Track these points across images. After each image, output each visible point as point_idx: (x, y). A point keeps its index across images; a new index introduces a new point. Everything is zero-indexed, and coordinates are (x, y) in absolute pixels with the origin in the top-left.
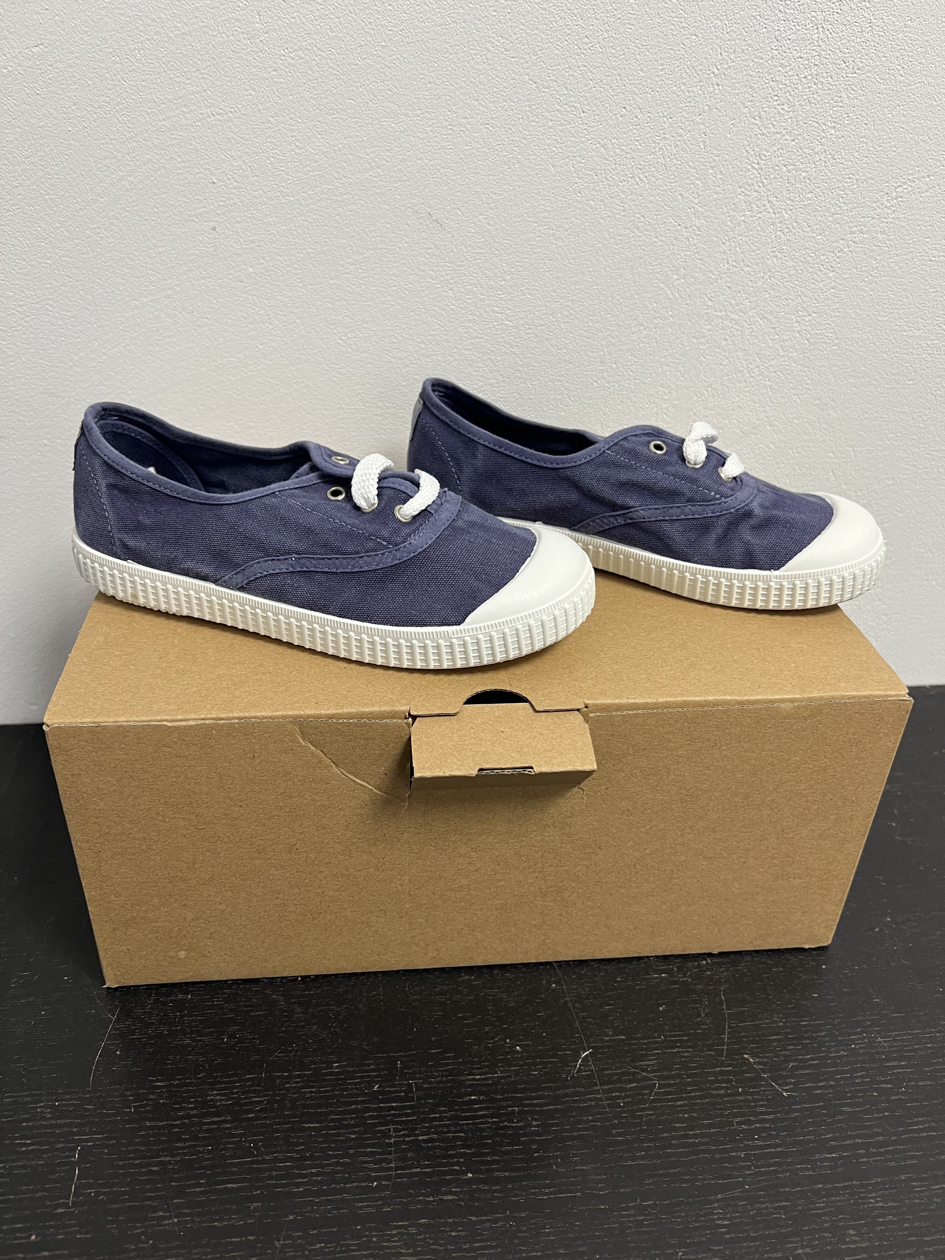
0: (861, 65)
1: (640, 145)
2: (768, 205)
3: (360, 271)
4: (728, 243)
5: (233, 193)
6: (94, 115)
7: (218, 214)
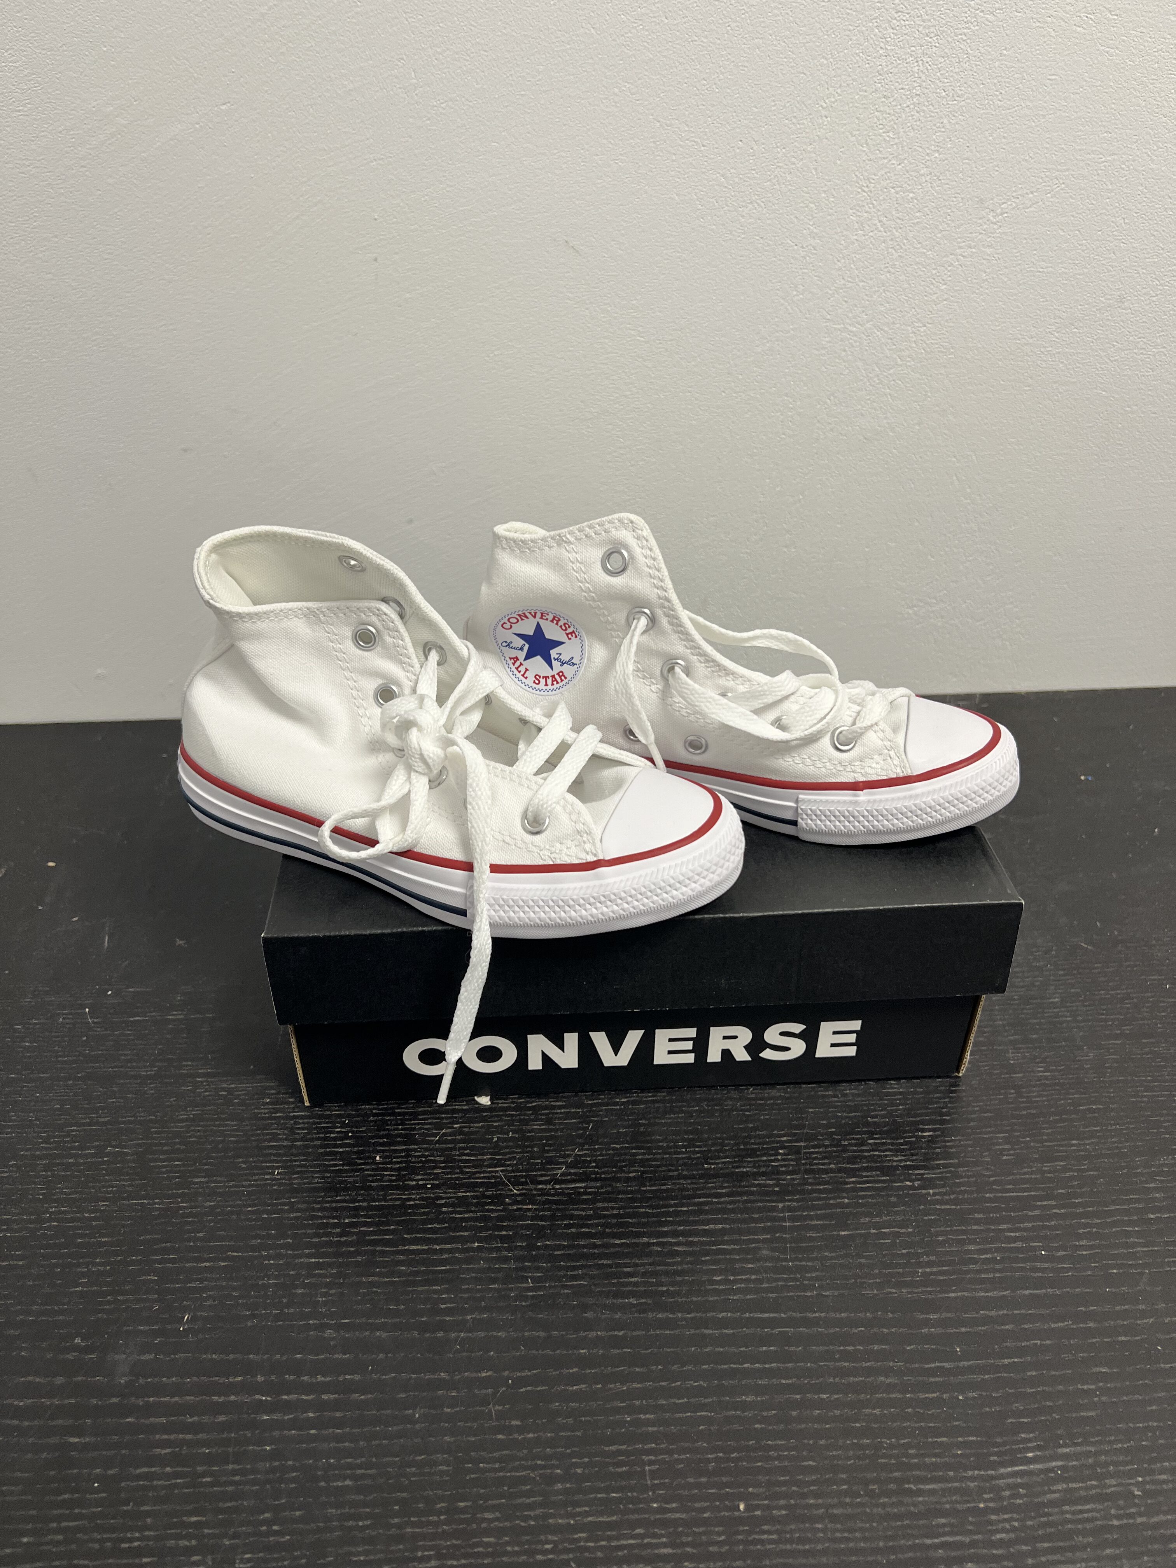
0: (960, 93)
1: (757, 173)
2: (879, 224)
3: (505, 294)
4: (843, 261)
5: (391, 228)
6: (274, 164)
7: (379, 246)
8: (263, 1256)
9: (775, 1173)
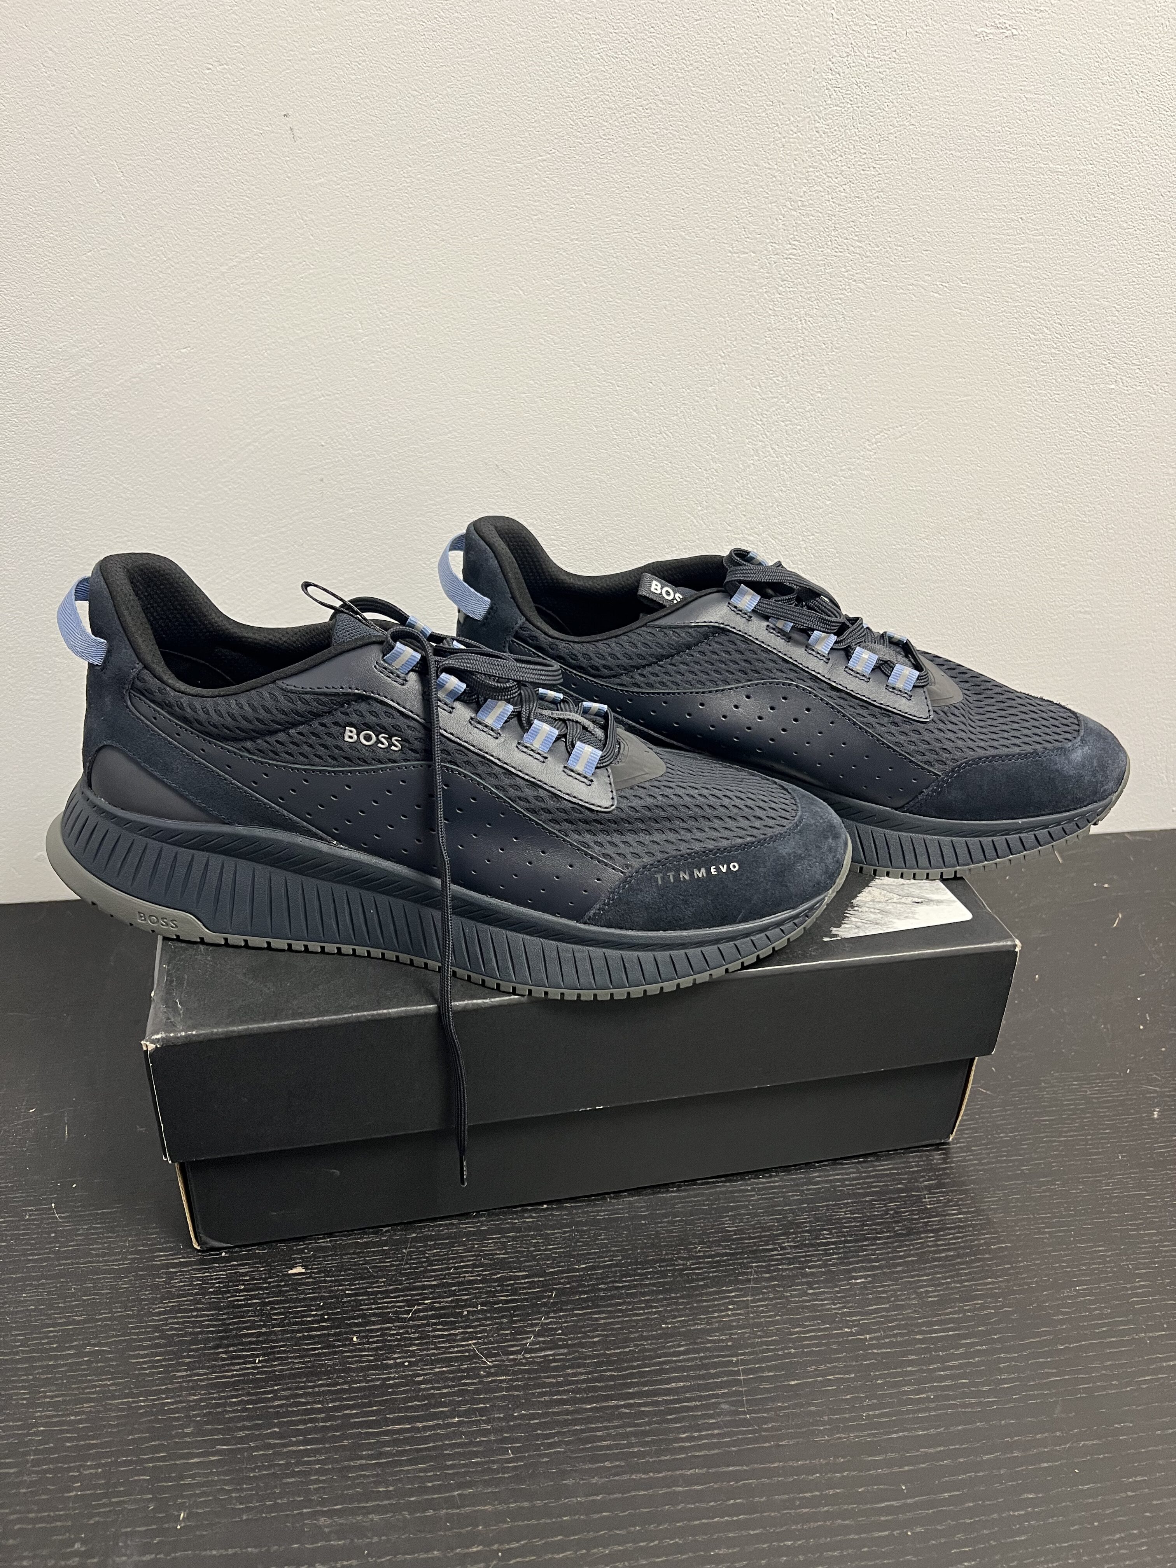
8: (251, 1447)
9: (726, 1328)
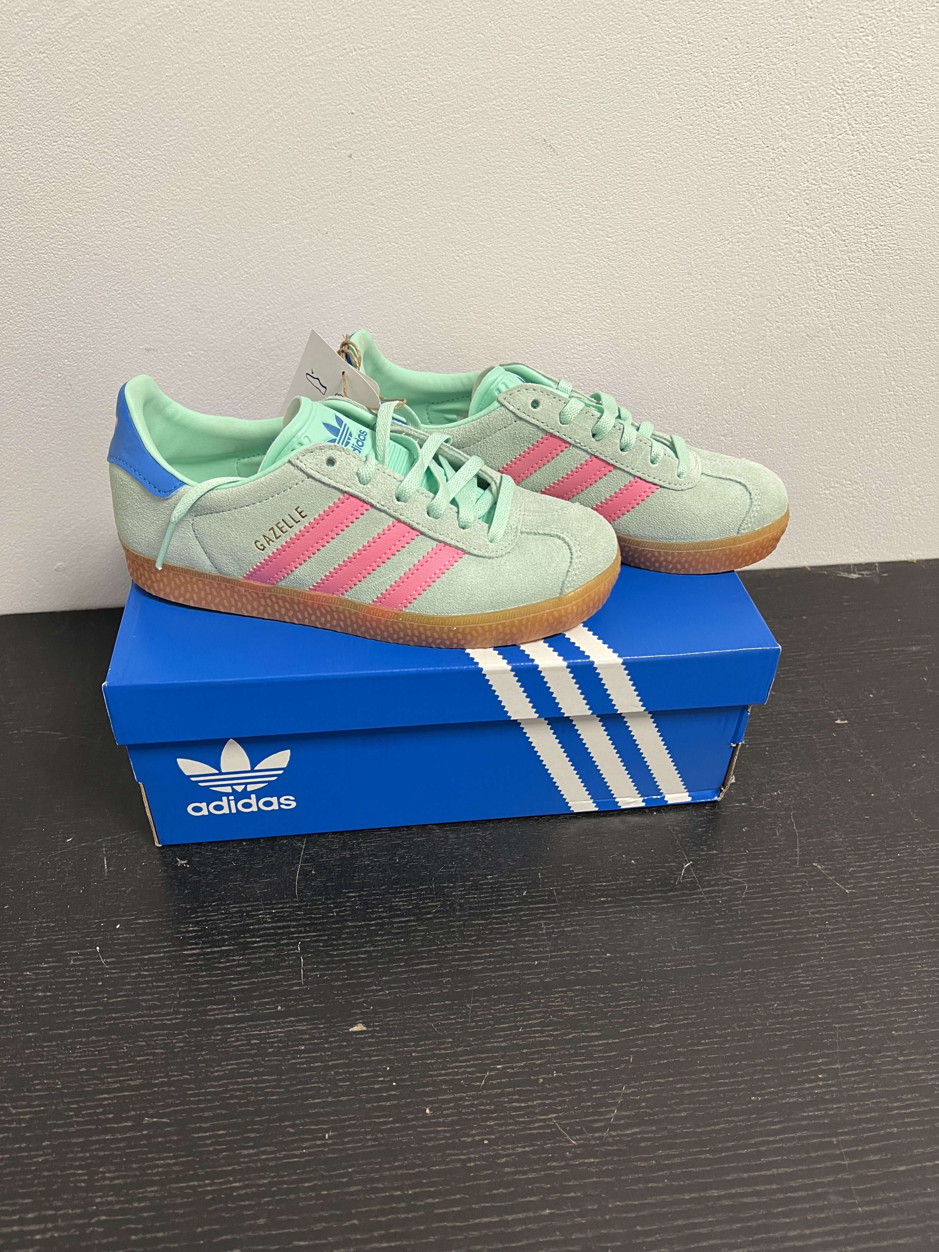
3: (479, 193)
4: (810, 163)
5: (368, 123)
7: (355, 142)
9: (821, 1102)
